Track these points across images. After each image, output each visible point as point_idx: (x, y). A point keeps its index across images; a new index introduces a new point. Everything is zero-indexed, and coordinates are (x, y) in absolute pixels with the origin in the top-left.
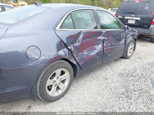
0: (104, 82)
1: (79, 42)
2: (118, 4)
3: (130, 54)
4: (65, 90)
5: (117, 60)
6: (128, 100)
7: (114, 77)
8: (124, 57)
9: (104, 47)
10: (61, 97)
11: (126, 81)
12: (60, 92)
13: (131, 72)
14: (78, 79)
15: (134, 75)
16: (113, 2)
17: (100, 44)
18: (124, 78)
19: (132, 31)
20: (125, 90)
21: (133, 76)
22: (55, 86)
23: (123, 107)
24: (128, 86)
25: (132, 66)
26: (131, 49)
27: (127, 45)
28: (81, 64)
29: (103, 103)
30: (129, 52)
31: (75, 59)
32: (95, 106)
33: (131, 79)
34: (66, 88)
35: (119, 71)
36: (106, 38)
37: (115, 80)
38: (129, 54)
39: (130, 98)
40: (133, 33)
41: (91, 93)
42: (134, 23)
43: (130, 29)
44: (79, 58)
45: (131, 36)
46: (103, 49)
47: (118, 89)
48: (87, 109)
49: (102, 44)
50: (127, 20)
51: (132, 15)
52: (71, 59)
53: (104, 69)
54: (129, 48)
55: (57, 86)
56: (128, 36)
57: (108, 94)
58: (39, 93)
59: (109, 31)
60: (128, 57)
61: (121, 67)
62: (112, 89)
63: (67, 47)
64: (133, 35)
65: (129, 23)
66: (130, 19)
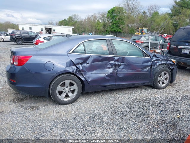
1: (88, 63)
3: (164, 85)
17: (112, 67)
25: (156, 95)
26: (165, 79)
27: (155, 74)
31: (83, 76)
34: (74, 97)
42: (188, 53)
46: (116, 72)
51: (186, 44)
52: (79, 75)
56: (157, 65)
63: (76, 65)
65: (183, 53)
66: (184, 49)
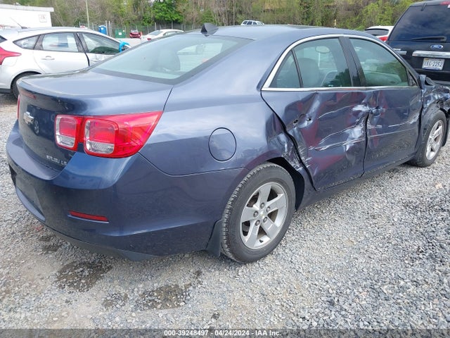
0: (367, 224)
1: (310, 120)
2: (383, 13)
3: (433, 154)
4: (277, 237)
5: (394, 170)
6: (437, 265)
7: (393, 211)
8: (416, 162)
9: (368, 133)
10: (268, 251)
11: (425, 221)
12: (266, 240)
13: (438, 199)
14: (299, 215)
15: (446, 208)
16: (369, 7)
17: (358, 124)
18: (419, 214)
19: (438, 91)
20: (425, 242)
21: (443, 210)
22: (256, 224)
23: (425, 281)
24: (432, 234)
25: (439, 185)
26: (435, 140)
27: (425, 129)
28: (314, 173)
29: (371, 270)
30: (428, 149)
31: (301, 161)
32: (352, 275)
33: (440, 218)
34: (278, 232)
35: (405, 197)
36: (374, 110)
37: (396, 220)
38: (430, 155)
39: (441, 261)
40: (441, 95)
41: (338, 247)
42: (441, 68)
43: (433, 84)
44: (309, 159)
45: (436, 105)
46: (366, 138)
47: (406, 240)
48: (334, 280)
49: (362, 124)
50: (421, 59)
51: (436, 46)
52: (292, 160)
53: (364, 192)
54: (430, 137)
55: (259, 226)
56: (428, 104)
57: (381, 250)
58: (225, 238)
59: (381, 91)
60: (426, 162)
61: (408, 189)
62: (389, 239)
63: (287, 130)
64: (440, 102)
65: (425, 69)
66: (428, 58)
